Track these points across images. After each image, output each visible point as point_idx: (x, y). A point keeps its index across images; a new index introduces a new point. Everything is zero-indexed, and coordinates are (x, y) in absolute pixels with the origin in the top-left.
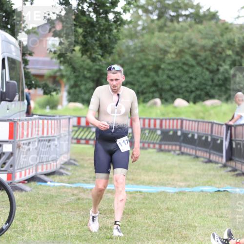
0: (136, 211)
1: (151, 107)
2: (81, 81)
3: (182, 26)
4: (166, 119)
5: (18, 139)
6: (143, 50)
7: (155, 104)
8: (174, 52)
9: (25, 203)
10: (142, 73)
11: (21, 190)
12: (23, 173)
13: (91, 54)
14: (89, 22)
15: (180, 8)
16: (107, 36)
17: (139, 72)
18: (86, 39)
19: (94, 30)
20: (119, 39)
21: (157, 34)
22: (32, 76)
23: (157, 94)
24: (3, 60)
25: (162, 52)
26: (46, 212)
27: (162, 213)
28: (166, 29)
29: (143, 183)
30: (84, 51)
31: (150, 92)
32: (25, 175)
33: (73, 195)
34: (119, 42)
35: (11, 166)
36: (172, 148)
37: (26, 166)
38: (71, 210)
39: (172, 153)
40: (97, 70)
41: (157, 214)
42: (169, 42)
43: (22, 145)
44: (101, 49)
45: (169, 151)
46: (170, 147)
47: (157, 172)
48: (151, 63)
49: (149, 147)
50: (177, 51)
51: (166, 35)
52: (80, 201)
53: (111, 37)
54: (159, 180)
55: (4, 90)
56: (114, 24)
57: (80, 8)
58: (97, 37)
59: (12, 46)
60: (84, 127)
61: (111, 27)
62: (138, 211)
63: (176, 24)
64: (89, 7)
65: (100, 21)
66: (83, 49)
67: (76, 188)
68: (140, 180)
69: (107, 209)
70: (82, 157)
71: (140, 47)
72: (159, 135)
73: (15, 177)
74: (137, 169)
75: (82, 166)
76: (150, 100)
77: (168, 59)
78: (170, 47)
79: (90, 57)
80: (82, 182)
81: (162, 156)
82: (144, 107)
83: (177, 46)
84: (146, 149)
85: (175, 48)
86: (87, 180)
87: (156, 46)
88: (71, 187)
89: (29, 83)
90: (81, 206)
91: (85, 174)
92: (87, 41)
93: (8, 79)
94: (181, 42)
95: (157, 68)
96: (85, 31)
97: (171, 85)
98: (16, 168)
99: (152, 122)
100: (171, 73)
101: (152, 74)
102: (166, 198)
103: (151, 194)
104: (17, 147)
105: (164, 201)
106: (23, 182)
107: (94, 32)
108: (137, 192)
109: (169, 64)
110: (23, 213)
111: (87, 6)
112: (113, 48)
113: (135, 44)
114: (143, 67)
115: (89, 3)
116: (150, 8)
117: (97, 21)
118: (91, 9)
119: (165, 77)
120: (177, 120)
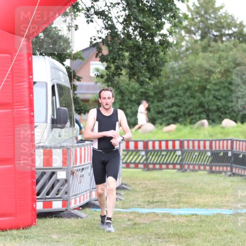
0: (195, 235)
1: (198, 128)
2: (127, 105)
3: (226, 46)
4: (216, 140)
5: (72, 165)
6: (188, 71)
7: (203, 125)
8: (220, 72)
9: (83, 230)
10: (188, 94)
11: (77, 217)
12: (78, 199)
13: (138, 78)
14: (135, 46)
15: (223, 27)
16: (154, 58)
17: (185, 93)
18: (133, 62)
19: (141, 53)
20: (166, 62)
21: (201, 54)
22: (80, 101)
23: (204, 115)
24: (53, 87)
25: (207, 72)
26: (104, 238)
27: (221, 235)
28: (210, 49)
29: (198, 206)
30: (131, 75)
31: (197, 113)
32: (80, 202)
33: (129, 220)
34: (166, 64)
35: (66, 193)
36: (223, 169)
37: (81, 192)
38: (129, 235)
39: (223, 174)
40: (142, 92)
41: (216, 236)
42: (214, 62)
43: (75, 172)
44: (149, 72)
45: (220, 172)
46: (221, 168)
47: (211, 194)
48: (197, 84)
49: (199, 169)
50: (222, 71)
51: (211, 55)
52: (137, 227)
53: (158, 60)
54: (214, 202)
55: (55, 117)
56: (160, 46)
57: (126, 31)
58: (144, 60)
59: (61, 72)
60: (132, 151)
61: (157, 50)
62: (196, 234)
63: (220, 44)
64: (134, 31)
65: (146, 44)
66: (131, 72)
67: (132, 213)
68: (194, 203)
69: (165, 233)
70: (133, 182)
71: (185, 68)
72: (209, 157)
73: (70, 204)
74: (190, 192)
75: (135, 191)
76: (197, 121)
77: (214, 79)
78: (215, 67)
79: (138, 80)
80: (136, 206)
81: (214, 177)
82: (192, 128)
83: (222, 66)
84: (197, 171)
85: (220, 67)
86: (141, 205)
87: (200, 66)
88: (126, 212)
89: (78, 109)
90: (138, 231)
91: (139, 198)
92: (133, 64)
93: (58, 106)
94: (226, 61)
95: (203, 89)
96: (132, 55)
97: (217, 106)
98: (71, 195)
99: (202, 143)
100: (217, 93)
101: (198, 95)
102: (223, 220)
103: (207, 216)
104: (71, 174)
105: (221, 224)
106: (78, 209)
107: (141, 55)
108: (193, 215)
109: (215, 84)
110: (81, 240)
111: (132, 29)
112: (161, 70)
113: (179, 66)
114: (189, 88)
115: (134, 27)
116: (193, 28)
117: (143, 44)
118: (136, 33)
119: (211, 97)
120: (227, 140)
